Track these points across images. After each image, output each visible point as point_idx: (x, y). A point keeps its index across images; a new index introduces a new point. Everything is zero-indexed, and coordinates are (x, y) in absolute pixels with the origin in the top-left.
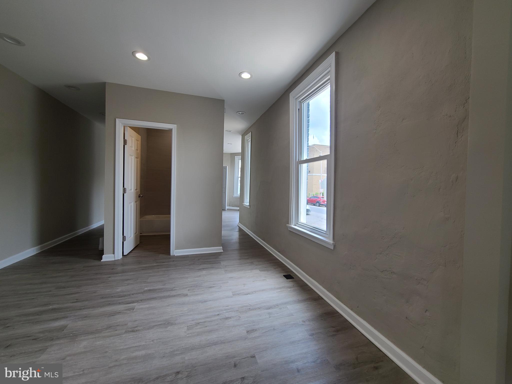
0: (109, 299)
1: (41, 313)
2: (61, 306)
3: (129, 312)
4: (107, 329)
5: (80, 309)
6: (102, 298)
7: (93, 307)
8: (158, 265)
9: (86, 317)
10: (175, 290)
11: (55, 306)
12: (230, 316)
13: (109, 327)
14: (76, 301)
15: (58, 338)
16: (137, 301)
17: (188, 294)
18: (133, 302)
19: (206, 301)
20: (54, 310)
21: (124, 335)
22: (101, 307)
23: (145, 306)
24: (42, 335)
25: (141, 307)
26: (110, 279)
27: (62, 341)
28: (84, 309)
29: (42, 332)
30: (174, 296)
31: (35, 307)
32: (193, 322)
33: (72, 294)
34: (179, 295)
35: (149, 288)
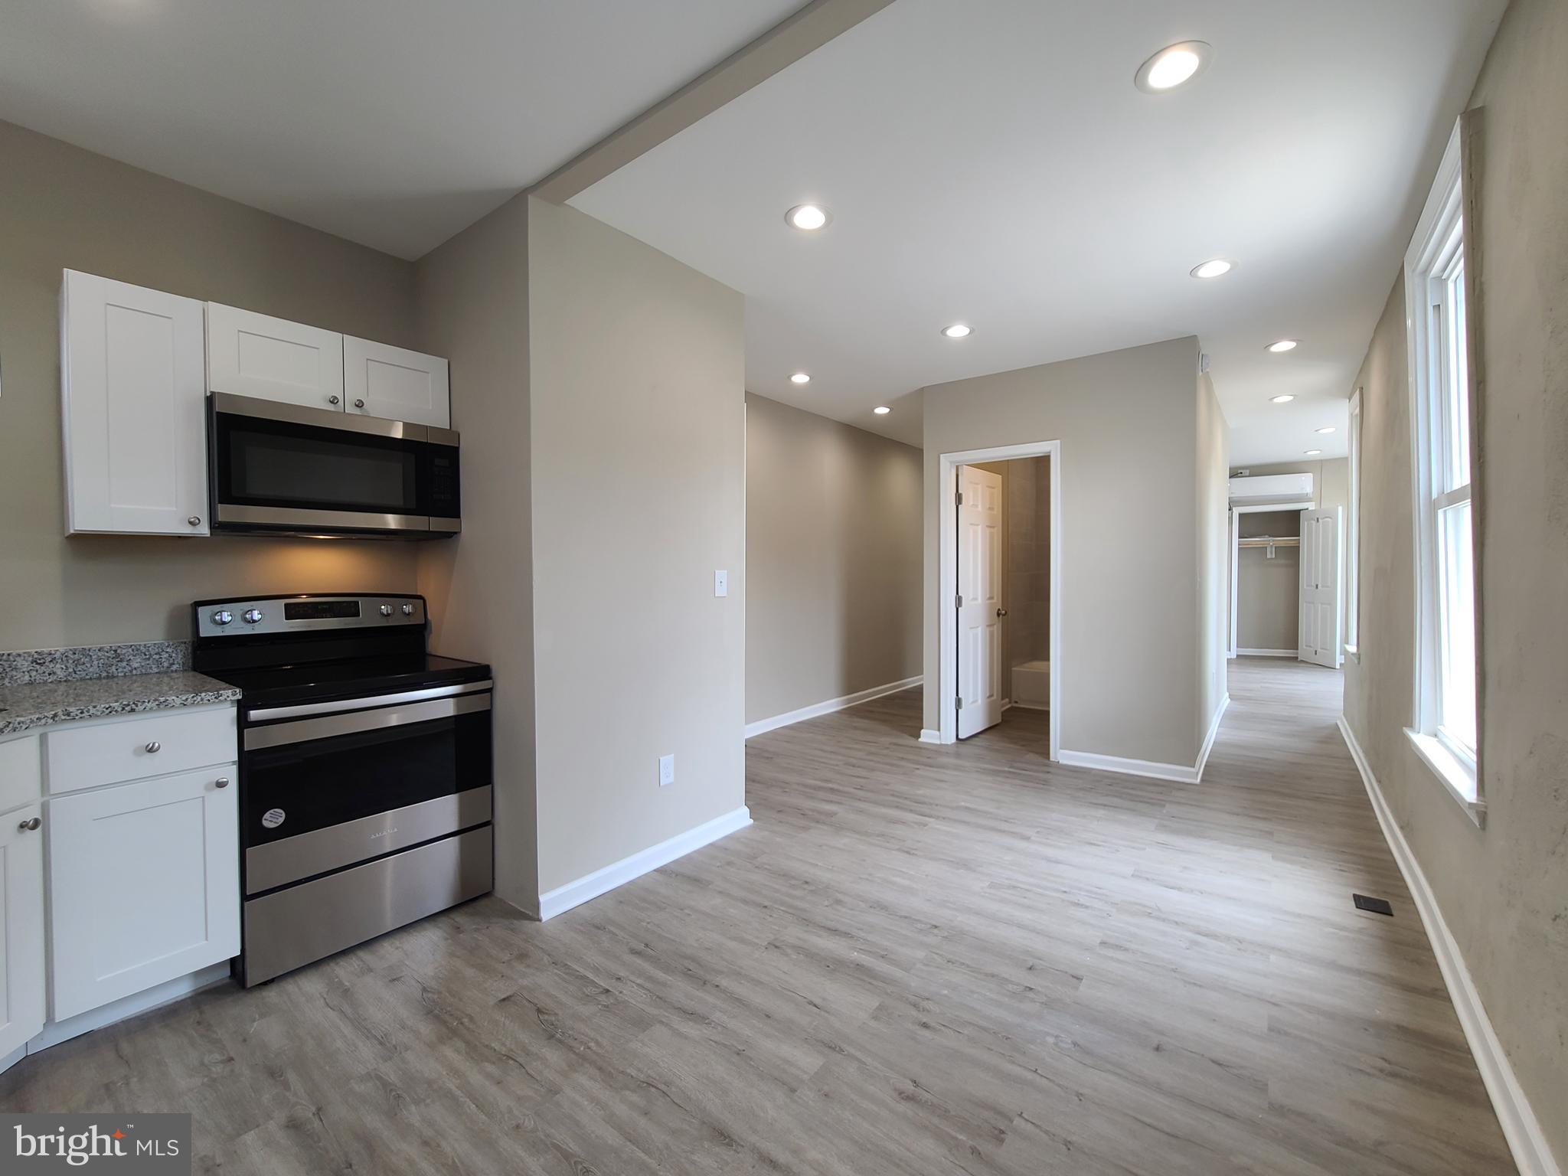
0: (901, 800)
1: (820, 788)
2: (841, 788)
3: (916, 826)
4: (878, 836)
5: (860, 800)
6: (893, 795)
7: (876, 803)
8: (1010, 772)
9: (861, 812)
10: (1011, 822)
11: (835, 786)
12: (1088, 904)
13: (882, 835)
14: (859, 787)
15: (824, 823)
16: (937, 818)
17: (1033, 838)
18: (930, 816)
19: (1057, 862)
20: (832, 790)
21: (894, 852)
22: (884, 806)
23: (944, 828)
24: (811, 813)
25: (938, 826)
26: (917, 772)
27: (825, 827)
28: (864, 801)
29: (813, 811)
30: (1003, 831)
31: (815, 780)
32: (1007, 881)
33: (858, 777)
34: (1013, 834)
35: (968, 805)
